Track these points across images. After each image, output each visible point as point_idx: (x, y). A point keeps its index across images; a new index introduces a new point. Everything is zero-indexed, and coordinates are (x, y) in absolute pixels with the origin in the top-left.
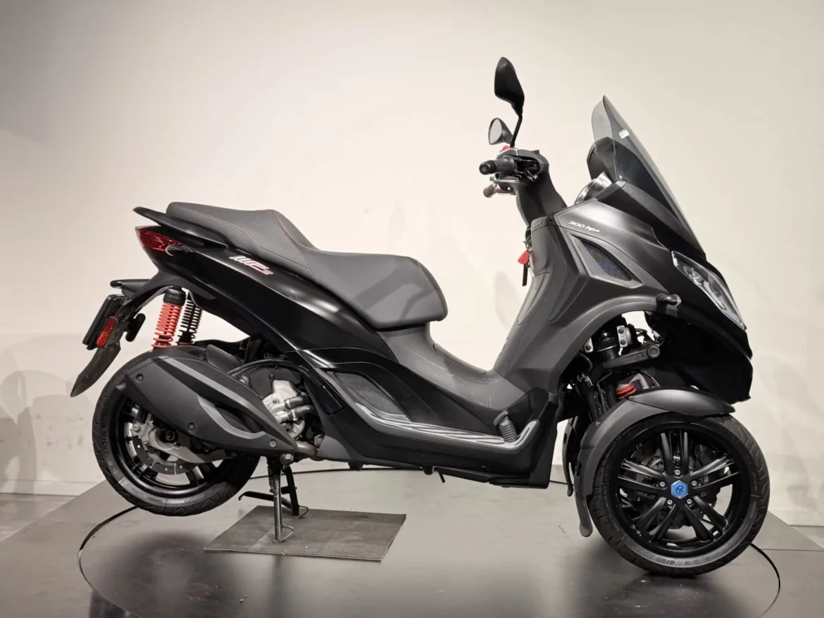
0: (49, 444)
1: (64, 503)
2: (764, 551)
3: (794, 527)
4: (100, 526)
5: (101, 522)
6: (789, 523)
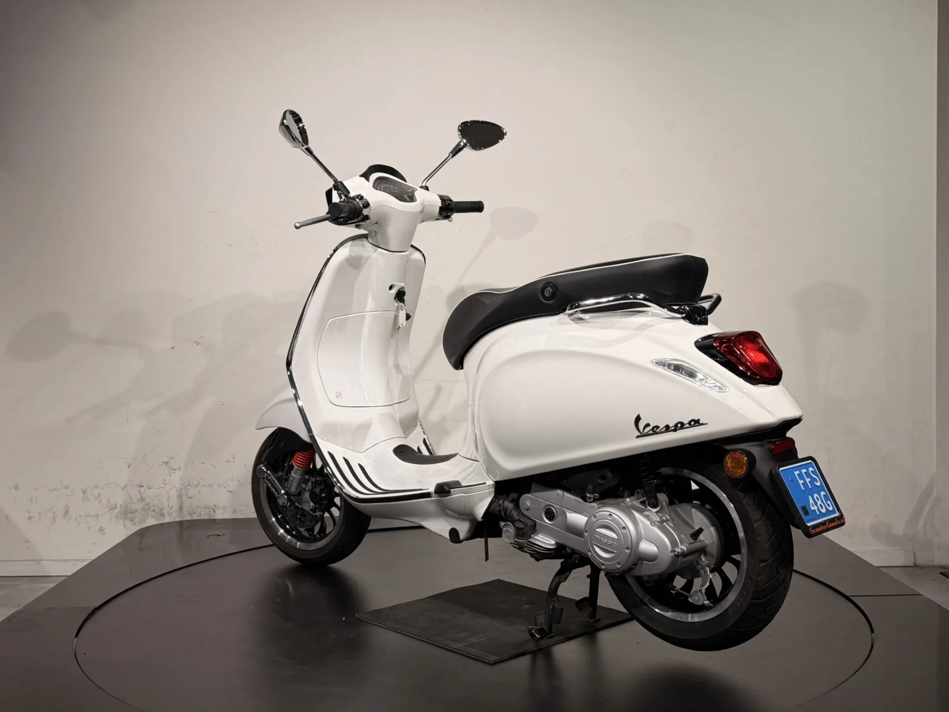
0: (30, 518)
1: (52, 585)
2: (852, 598)
3: (883, 569)
4: (97, 609)
5: (97, 606)
6: (876, 564)
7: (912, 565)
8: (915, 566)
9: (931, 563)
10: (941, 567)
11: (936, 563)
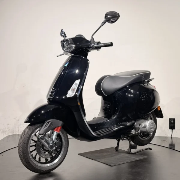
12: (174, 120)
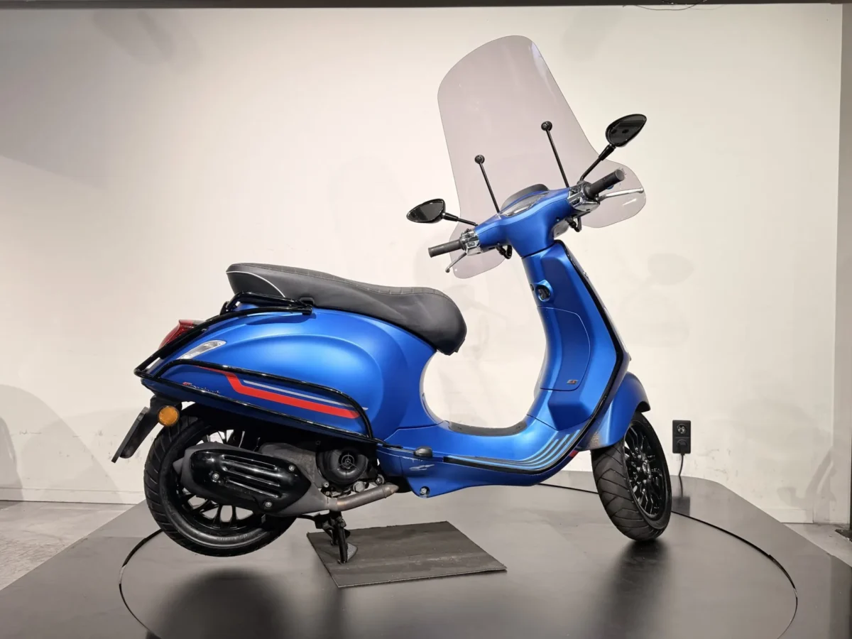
1: (125, 510)
3: (787, 525)
6: (782, 521)
7: (812, 522)
8: (814, 524)
9: (826, 522)
10: (836, 525)
11: (831, 522)
12: (687, 425)
